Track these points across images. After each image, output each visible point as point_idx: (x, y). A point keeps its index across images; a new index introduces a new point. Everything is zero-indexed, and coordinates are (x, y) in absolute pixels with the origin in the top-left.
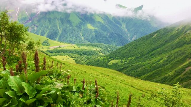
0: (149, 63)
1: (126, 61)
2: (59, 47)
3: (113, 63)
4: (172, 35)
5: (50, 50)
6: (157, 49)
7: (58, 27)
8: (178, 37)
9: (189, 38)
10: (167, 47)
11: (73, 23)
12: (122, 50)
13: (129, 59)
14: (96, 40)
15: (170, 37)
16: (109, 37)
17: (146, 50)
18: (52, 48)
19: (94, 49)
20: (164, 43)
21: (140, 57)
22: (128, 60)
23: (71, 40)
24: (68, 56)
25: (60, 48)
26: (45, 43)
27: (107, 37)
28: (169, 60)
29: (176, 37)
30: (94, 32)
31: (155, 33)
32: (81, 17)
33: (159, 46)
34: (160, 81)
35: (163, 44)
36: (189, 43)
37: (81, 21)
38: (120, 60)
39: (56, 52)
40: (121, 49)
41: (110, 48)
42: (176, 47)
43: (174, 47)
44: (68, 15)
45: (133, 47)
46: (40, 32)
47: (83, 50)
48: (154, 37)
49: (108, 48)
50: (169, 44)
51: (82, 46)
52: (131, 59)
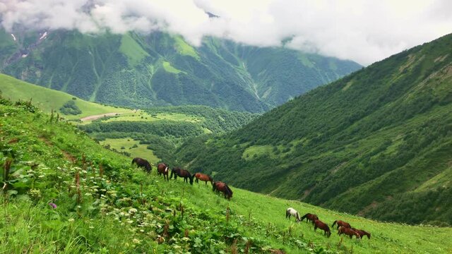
0: (356, 155)
1: (288, 150)
2: (106, 118)
3: (255, 156)
4: (394, 85)
5: (83, 124)
6: (362, 117)
7: (94, 69)
8: (410, 88)
9: (441, 90)
10: (389, 113)
11: (129, 60)
12: (268, 122)
13: (295, 143)
14: (185, 99)
15: (390, 88)
16: (213, 91)
17: (332, 120)
18: (86, 121)
19: (190, 119)
20: (377, 104)
21: (323, 137)
22: (292, 145)
23: (128, 98)
24: (132, 140)
25: (108, 121)
26: (67, 109)
27: (210, 90)
28: (415, 146)
29: (405, 89)
30: (180, 79)
31: (347, 79)
32: (146, 45)
33: (366, 110)
34: (417, 203)
35: (374, 105)
36: (446, 101)
37: (149, 55)
38: (271, 148)
39: (98, 131)
40: (267, 120)
41: (223, 117)
42: (414, 113)
43: (409, 112)
44: (118, 41)
45: (296, 114)
46: (50, 81)
47: (165, 124)
48: (345, 89)
49: (219, 117)
50: (389, 105)
51: (158, 114)
52: (301, 145)
